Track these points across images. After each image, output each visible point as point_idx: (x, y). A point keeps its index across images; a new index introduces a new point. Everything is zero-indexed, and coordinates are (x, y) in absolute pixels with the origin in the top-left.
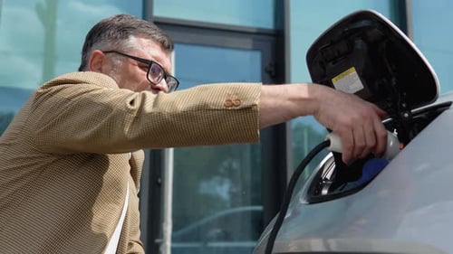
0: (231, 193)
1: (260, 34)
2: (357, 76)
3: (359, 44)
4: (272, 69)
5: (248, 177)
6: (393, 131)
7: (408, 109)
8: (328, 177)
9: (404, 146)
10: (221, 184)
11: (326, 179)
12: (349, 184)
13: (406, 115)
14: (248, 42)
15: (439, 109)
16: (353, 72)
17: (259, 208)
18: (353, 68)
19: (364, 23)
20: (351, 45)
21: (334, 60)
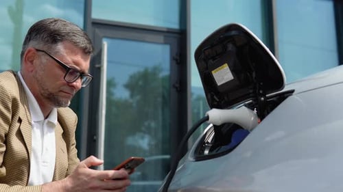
0: (149, 145)
1: (169, 32)
2: (229, 70)
3: (230, 47)
4: (178, 58)
5: (160, 135)
6: (253, 110)
7: (264, 95)
8: (209, 141)
9: (261, 120)
10: (143, 138)
11: (208, 143)
12: (223, 147)
13: (263, 99)
14: (161, 38)
15: (286, 95)
16: (226, 67)
17: (168, 157)
18: (226, 64)
19: (233, 33)
20: (225, 48)
21: (214, 58)
